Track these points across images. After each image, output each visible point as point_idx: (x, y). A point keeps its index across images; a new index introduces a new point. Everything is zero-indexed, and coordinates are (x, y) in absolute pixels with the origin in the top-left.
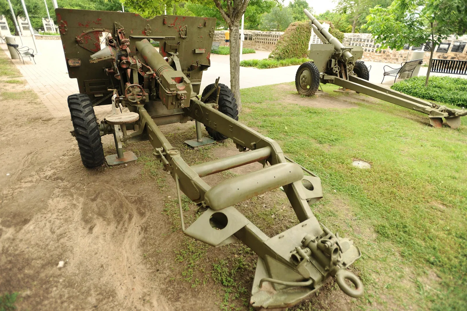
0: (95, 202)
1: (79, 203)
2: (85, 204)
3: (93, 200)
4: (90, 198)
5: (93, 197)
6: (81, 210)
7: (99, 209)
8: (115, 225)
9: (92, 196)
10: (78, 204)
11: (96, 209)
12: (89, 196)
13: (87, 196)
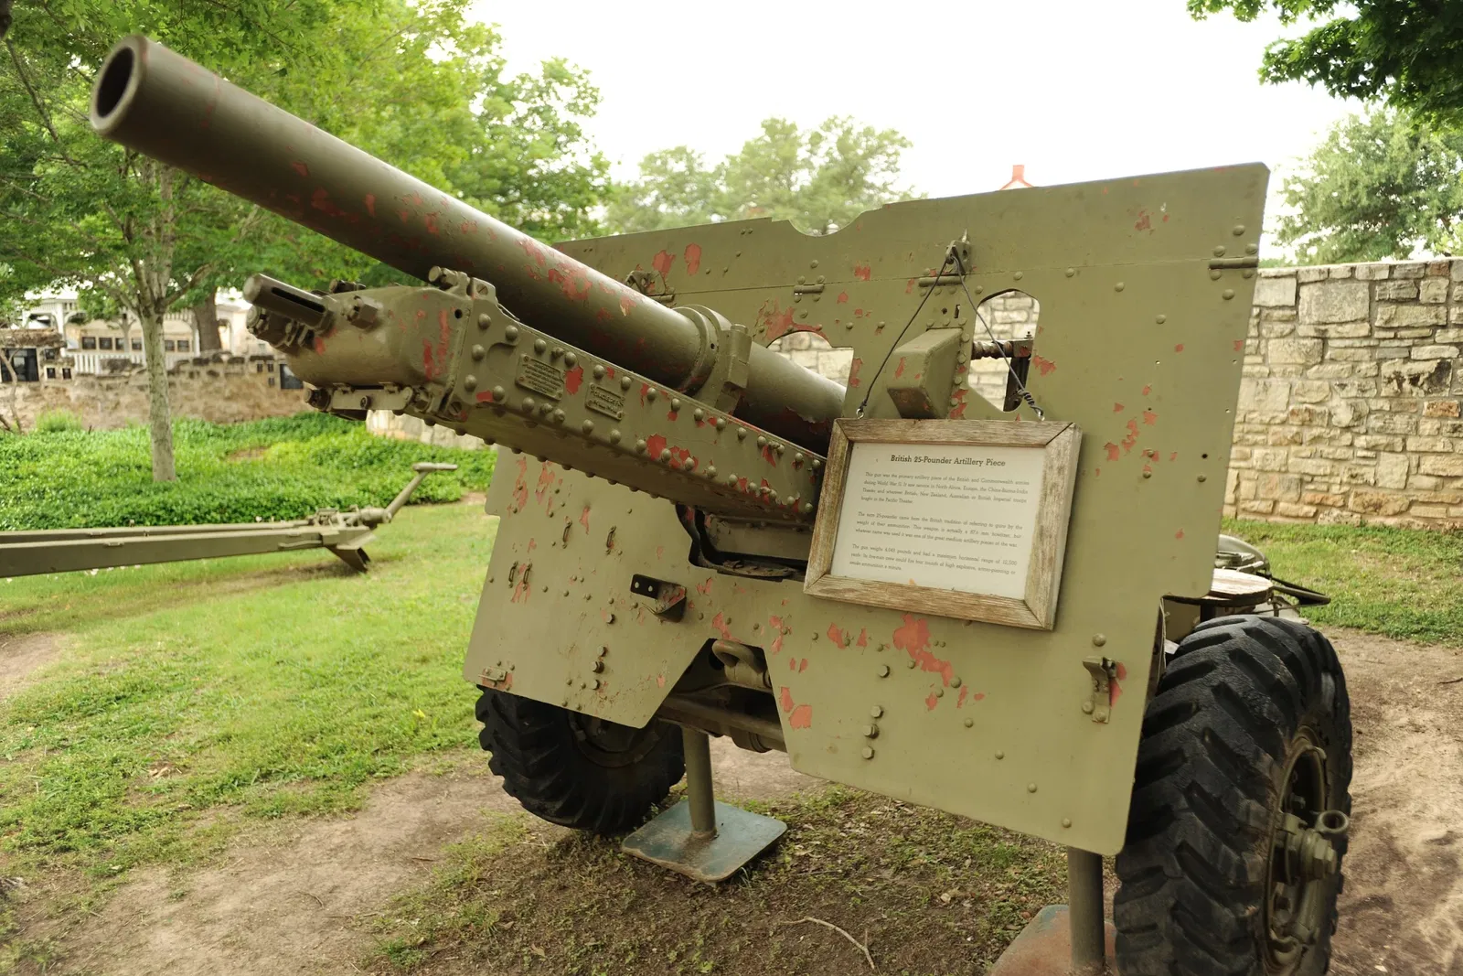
0: (1380, 892)
1: (1444, 925)
2: (1422, 907)
3: (1384, 902)
4: (1389, 916)
5: (1379, 912)
6: (1451, 897)
7: (1384, 868)
8: (1371, 816)
9: (1378, 918)
10: (1451, 922)
11: (1395, 873)
12: (1387, 922)
13: (1396, 925)
